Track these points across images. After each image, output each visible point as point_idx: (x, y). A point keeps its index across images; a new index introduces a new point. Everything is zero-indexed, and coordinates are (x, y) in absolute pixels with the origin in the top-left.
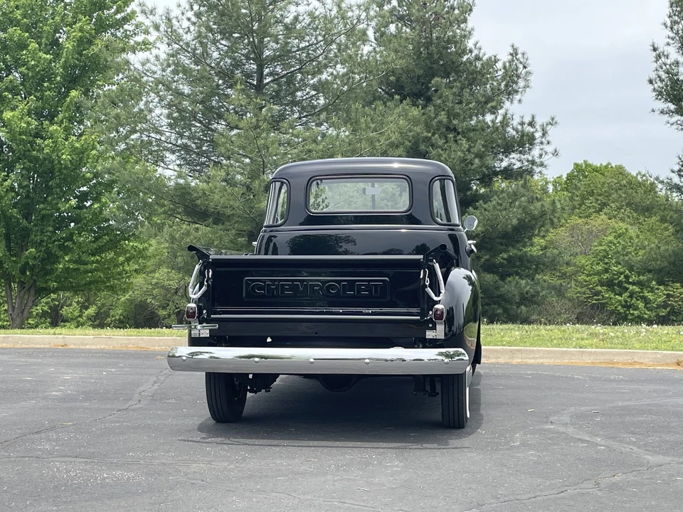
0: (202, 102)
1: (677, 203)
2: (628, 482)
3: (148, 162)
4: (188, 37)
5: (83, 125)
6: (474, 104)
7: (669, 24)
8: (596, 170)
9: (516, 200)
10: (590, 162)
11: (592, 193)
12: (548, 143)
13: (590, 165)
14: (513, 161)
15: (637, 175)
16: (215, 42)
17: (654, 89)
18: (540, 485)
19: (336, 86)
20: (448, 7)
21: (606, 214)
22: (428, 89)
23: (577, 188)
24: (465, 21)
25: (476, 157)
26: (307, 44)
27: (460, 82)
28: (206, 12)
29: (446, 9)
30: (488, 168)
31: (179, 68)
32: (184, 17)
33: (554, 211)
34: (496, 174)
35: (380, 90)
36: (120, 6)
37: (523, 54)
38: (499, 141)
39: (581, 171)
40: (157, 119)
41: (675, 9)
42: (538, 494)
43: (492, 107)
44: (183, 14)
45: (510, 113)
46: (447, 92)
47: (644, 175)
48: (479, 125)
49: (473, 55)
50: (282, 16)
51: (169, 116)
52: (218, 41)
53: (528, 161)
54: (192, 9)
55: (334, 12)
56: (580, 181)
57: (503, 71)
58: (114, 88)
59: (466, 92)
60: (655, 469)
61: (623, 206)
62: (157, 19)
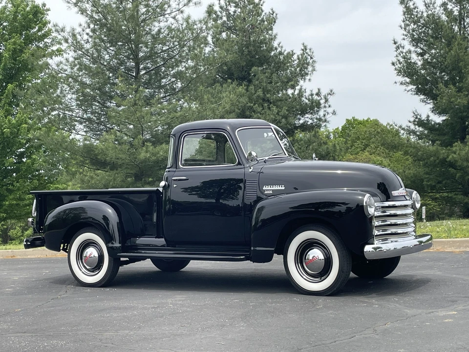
0: (99, 89)
1: (414, 142)
2: (395, 328)
3: (64, 130)
4: (88, 46)
5: (19, 107)
6: (280, 83)
7: (403, 26)
8: (360, 123)
9: (310, 145)
10: (356, 118)
11: (358, 138)
12: (329, 106)
13: (356, 120)
14: (307, 119)
15: (387, 125)
16: (106, 49)
17: (396, 69)
18: (337, 334)
19: (188, 75)
20: (260, 21)
21: (368, 151)
22: (249, 74)
23: (349, 136)
24: (271, 29)
25: (282, 118)
26: (168, 48)
27: (270, 69)
28: (99, 29)
29: (259, 22)
30: (291, 125)
31: (83, 67)
32: (84, 33)
33: (335, 151)
34: (296, 128)
35: (218, 76)
36: (41, 27)
37: (310, 49)
38: (298, 107)
39: (351, 124)
40: (69, 101)
41: (406, 16)
42: (337, 339)
43: (291, 85)
44: (83, 30)
45: (304, 88)
46: (262, 76)
47: (391, 126)
48: (284, 97)
49: (278, 51)
50: (150, 29)
51: (77, 99)
52: (108, 48)
53: (317, 119)
54: (89, 27)
55: (184, 26)
56: (350, 130)
57: (297, 61)
58: (39, 81)
59: (274, 76)
60: (412, 318)
61: (379, 146)
62: (66, 34)
